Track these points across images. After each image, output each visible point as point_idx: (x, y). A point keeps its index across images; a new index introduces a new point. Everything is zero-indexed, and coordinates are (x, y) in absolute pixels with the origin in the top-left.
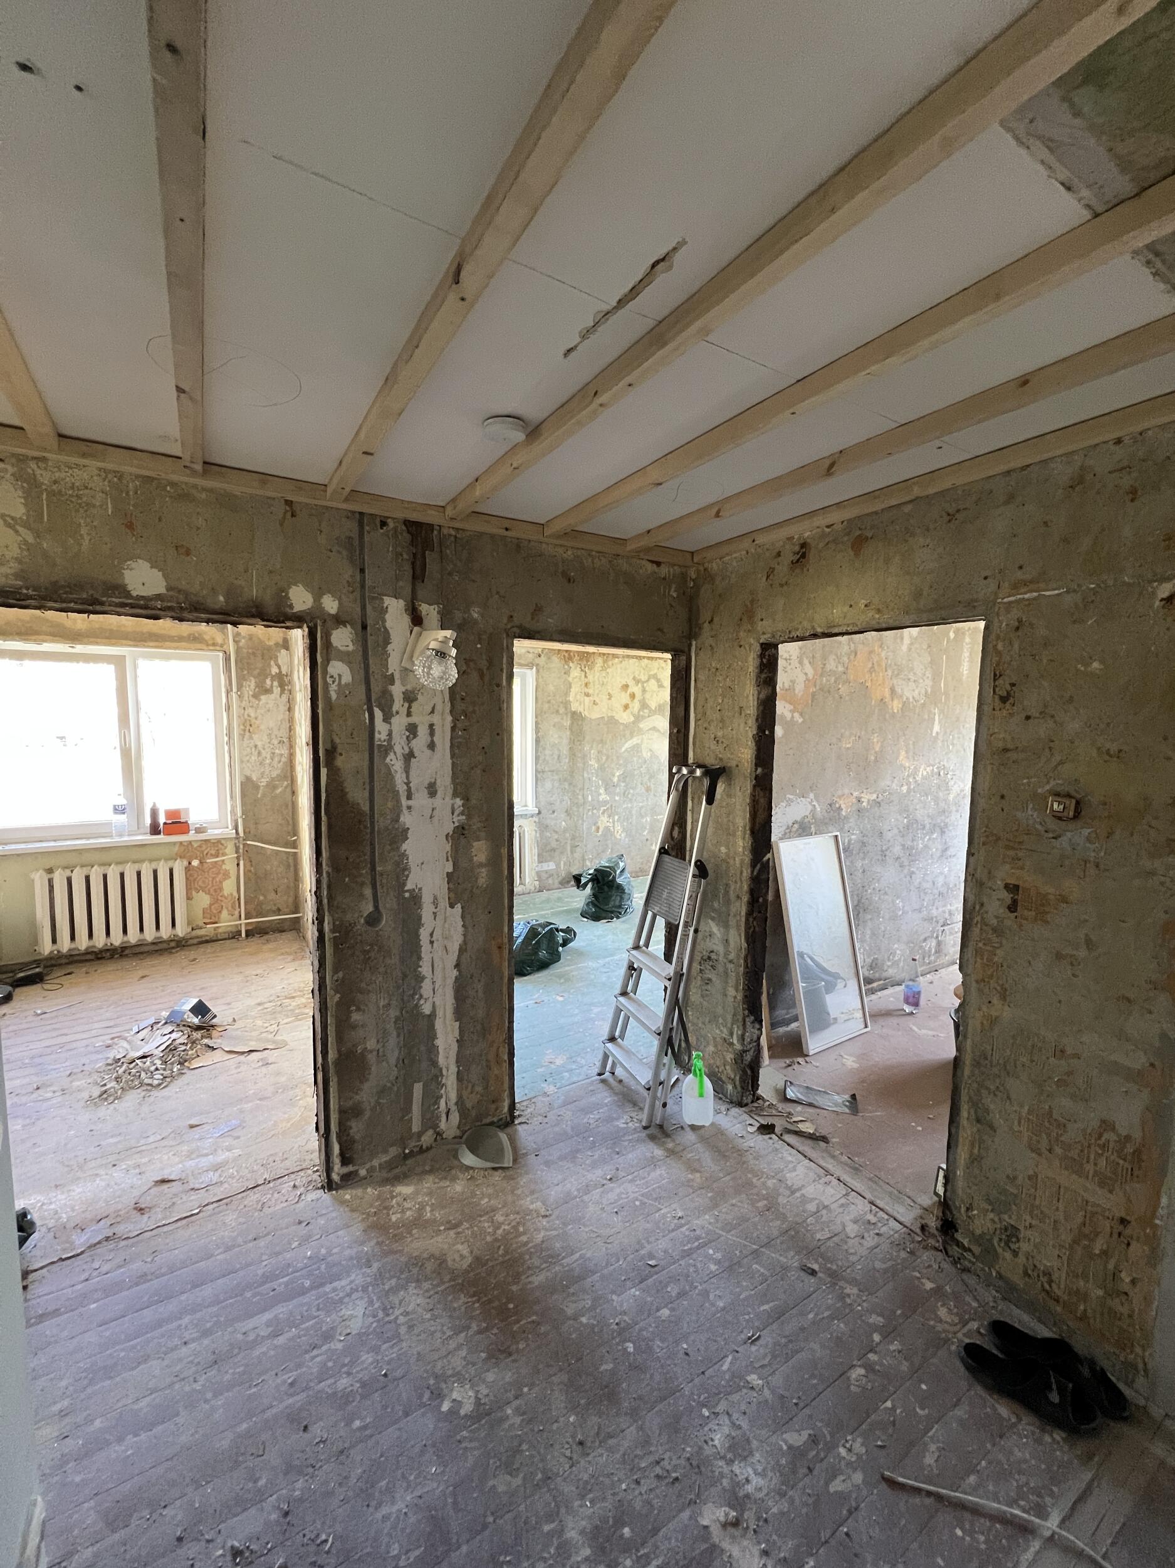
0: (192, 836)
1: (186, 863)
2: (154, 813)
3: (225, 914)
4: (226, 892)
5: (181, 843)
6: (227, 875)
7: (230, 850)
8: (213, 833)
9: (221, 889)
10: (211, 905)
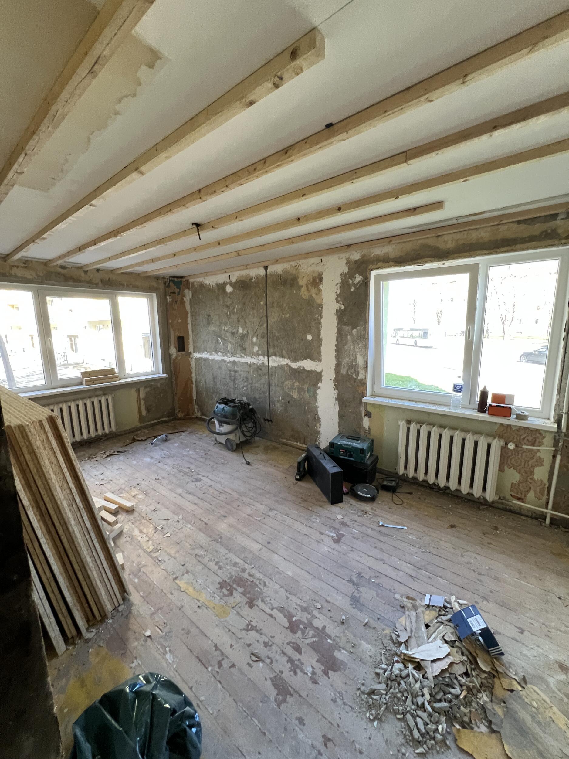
0: (512, 421)
1: (502, 443)
2: (484, 394)
3: (531, 495)
4: (536, 477)
5: (502, 424)
6: (540, 462)
7: (548, 440)
8: (534, 422)
9: (532, 473)
10: (519, 483)
